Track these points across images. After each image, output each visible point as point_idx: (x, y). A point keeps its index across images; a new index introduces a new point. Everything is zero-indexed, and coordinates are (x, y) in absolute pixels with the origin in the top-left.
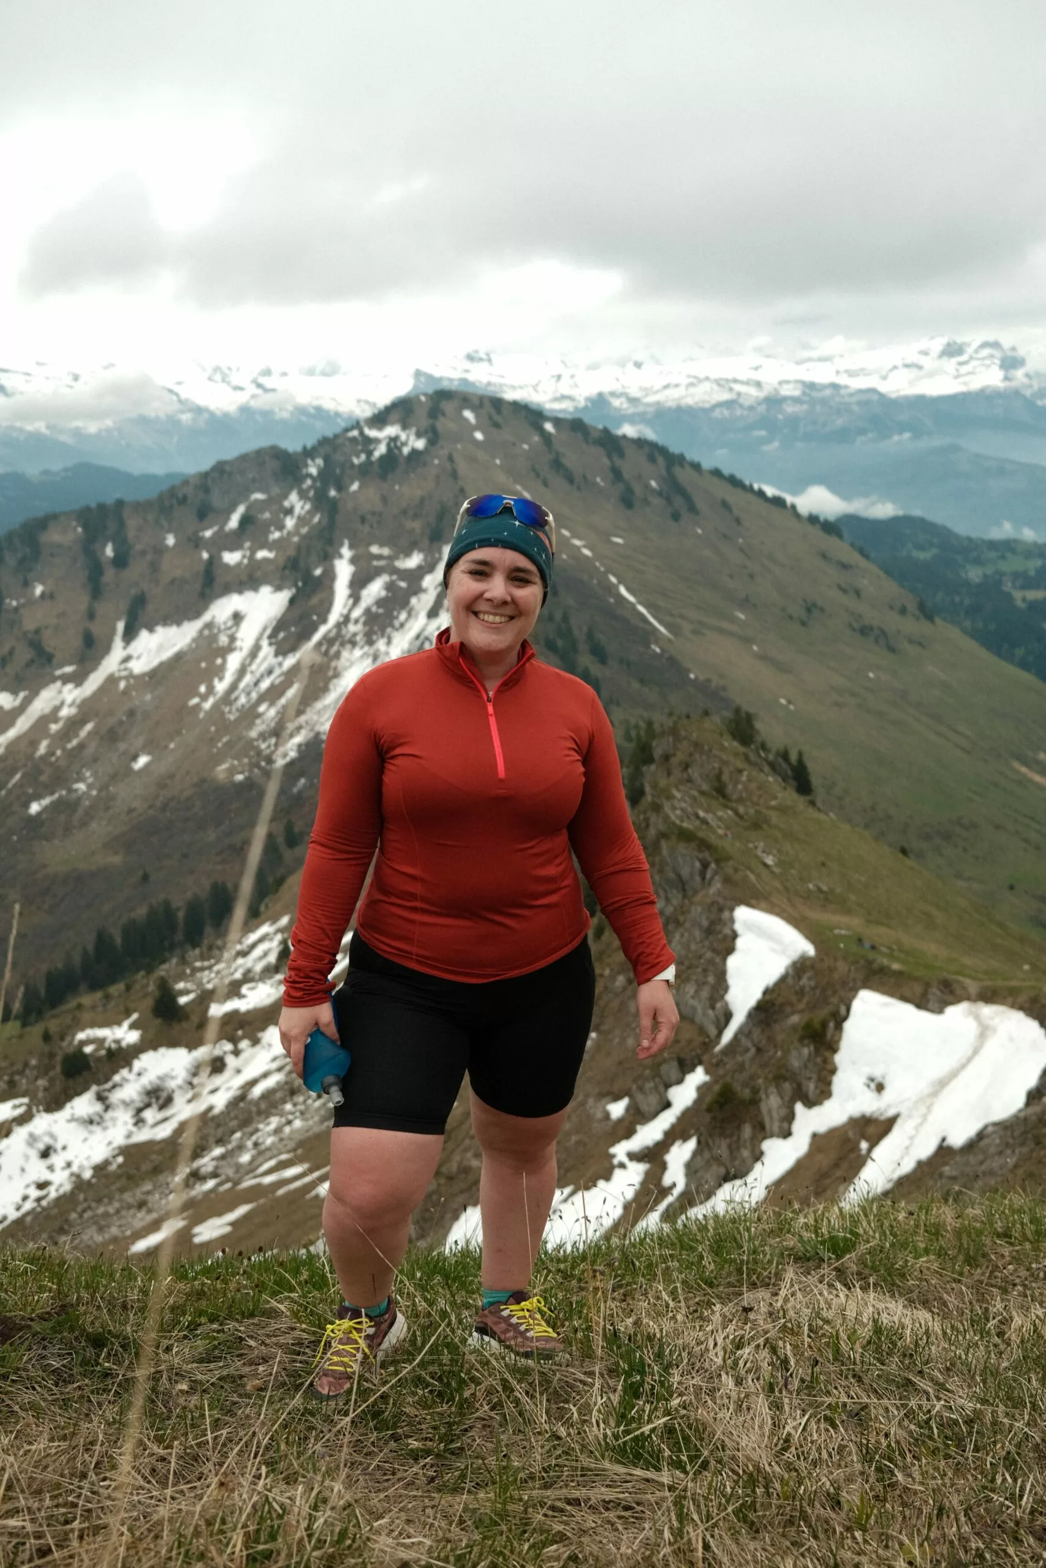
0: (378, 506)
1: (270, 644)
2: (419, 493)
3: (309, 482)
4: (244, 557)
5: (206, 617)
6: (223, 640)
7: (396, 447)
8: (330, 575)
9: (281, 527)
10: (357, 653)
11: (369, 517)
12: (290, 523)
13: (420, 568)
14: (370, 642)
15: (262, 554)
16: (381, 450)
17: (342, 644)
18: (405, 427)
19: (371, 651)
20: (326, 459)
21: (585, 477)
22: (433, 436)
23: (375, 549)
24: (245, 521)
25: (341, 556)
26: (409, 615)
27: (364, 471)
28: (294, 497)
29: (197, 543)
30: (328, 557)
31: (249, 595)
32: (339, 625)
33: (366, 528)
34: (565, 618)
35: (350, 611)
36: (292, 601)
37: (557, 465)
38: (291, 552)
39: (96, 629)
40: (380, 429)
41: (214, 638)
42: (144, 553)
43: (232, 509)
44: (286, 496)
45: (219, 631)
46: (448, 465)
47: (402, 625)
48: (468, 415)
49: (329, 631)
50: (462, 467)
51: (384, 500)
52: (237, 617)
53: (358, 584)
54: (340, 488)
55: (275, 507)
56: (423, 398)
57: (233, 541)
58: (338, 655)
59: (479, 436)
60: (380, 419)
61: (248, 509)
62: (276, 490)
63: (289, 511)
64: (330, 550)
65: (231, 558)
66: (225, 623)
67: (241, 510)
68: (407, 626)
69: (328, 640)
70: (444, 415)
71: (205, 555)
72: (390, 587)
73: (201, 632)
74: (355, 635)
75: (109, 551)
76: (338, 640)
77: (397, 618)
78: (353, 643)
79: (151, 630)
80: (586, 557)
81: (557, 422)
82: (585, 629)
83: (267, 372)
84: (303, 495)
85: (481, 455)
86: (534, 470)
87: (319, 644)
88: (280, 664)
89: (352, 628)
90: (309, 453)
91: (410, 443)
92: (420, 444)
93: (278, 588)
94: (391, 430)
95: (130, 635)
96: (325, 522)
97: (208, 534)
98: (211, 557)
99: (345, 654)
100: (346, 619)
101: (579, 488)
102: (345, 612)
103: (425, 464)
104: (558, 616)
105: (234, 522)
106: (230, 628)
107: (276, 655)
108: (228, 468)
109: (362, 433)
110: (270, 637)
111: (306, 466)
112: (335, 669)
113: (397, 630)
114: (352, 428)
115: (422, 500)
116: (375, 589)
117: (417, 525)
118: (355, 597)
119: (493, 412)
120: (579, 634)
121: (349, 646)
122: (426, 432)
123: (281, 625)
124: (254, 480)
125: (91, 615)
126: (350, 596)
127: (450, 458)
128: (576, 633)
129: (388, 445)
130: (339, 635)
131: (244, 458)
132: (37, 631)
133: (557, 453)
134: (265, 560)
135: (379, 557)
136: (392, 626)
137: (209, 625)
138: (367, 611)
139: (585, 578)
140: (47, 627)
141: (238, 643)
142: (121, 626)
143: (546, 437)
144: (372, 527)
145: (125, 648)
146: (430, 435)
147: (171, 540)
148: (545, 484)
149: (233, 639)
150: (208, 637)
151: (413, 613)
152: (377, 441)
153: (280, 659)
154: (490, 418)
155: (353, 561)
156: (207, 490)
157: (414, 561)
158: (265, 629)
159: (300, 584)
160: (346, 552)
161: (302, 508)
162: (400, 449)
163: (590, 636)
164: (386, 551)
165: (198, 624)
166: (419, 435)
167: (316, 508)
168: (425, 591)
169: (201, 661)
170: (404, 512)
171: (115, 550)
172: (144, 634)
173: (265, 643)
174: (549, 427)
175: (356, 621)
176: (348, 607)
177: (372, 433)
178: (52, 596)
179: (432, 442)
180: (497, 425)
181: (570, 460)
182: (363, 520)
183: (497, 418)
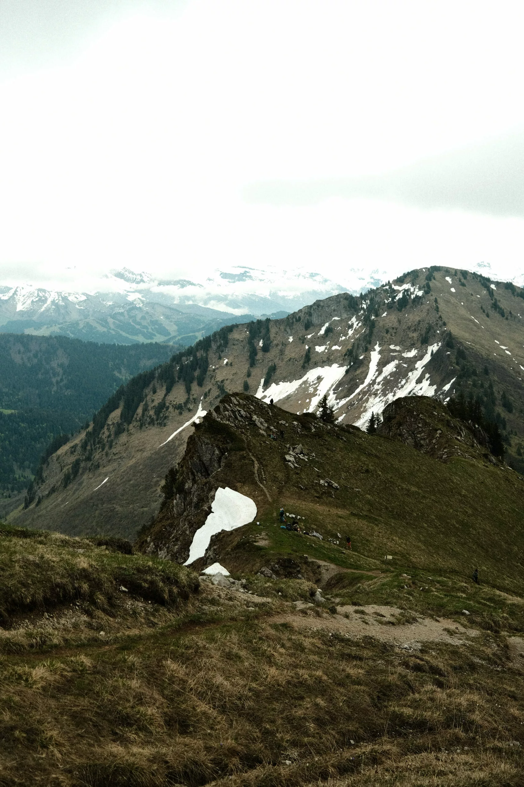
0: (396, 325)
1: (334, 393)
2: (417, 319)
3: (362, 312)
4: (326, 348)
5: (304, 379)
6: (311, 390)
7: (408, 295)
8: (368, 360)
9: (346, 334)
10: (377, 399)
11: (391, 330)
12: (350, 332)
13: (415, 357)
14: (385, 395)
15: (335, 348)
16: (400, 296)
17: (370, 395)
18: (413, 285)
19: (385, 399)
20: (371, 300)
21: (510, 313)
22: (428, 290)
23: (392, 347)
24: (328, 331)
25: (375, 350)
26: (407, 382)
27: (390, 307)
28: (354, 319)
29: (303, 340)
30: (367, 350)
31: (327, 368)
32: (369, 385)
33: (389, 336)
34: (491, 387)
35: (376, 378)
36: (347, 372)
37: (495, 306)
38: (350, 347)
39: (250, 381)
40: (401, 286)
41: (307, 389)
42: (277, 345)
43: (322, 325)
44: (350, 319)
45: (310, 386)
46: (434, 304)
47: (402, 387)
48: (448, 279)
49: (364, 388)
50: (442, 305)
51: (399, 321)
52: (319, 379)
53: (382, 364)
54: (377, 316)
55: (343, 324)
56: (424, 270)
57: (321, 341)
58: (367, 400)
59: (453, 290)
60: (400, 281)
61: (330, 325)
62: (345, 316)
63: (351, 327)
64: (368, 346)
65: (319, 349)
66: (313, 382)
67: (327, 325)
68: (405, 387)
69: (363, 393)
70: (434, 279)
71: (307, 347)
72: (397, 367)
73: (301, 385)
74: (377, 390)
75: (261, 344)
76: (369, 392)
77: (400, 383)
78: (376, 395)
79: (277, 384)
80: (508, 355)
81: (498, 284)
82: (501, 393)
83: (377, 271)
84: (358, 319)
85: (453, 300)
86: (482, 308)
87: (359, 394)
88: (338, 403)
89: (376, 387)
90: (363, 297)
91: (415, 293)
92: (420, 293)
93: (341, 365)
94: (406, 286)
95: (267, 385)
96: (367, 332)
97: (309, 336)
98: (309, 348)
99: (371, 400)
100: (374, 382)
101: (507, 319)
102: (374, 378)
103: (422, 304)
104: (487, 385)
105: (322, 332)
106: (315, 384)
107: (336, 399)
108: (322, 304)
109: (391, 287)
110: (334, 390)
111: (362, 304)
112: (365, 407)
113: (399, 389)
114: (386, 285)
115: (419, 321)
116: (390, 368)
117: (415, 335)
118: (380, 372)
119: (462, 277)
120: (498, 396)
121: (373, 396)
122: (424, 287)
123: (340, 384)
124: (334, 310)
125: (249, 375)
126: (377, 370)
127: (436, 301)
128: (496, 394)
129: (404, 293)
130: (369, 390)
131: (330, 299)
132: (222, 381)
133: (496, 299)
134: (336, 350)
135: (395, 351)
136: (397, 387)
137: (305, 382)
138: (385, 378)
139: (506, 366)
140: (227, 380)
141: (318, 392)
142: (262, 381)
143: (491, 292)
144: (391, 335)
145: (263, 392)
146: (426, 289)
147: (291, 339)
148: (488, 316)
149: (316, 390)
150: (304, 388)
151: (409, 380)
152: (399, 291)
153: (338, 401)
154: (460, 281)
155: (380, 352)
156: (310, 314)
157: (413, 353)
158: (332, 385)
159: (352, 364)
160: (377, 348)
161: (357, 325)
162: (410, 297)
163: (504, 397)
164: (398, 348)
165: (300, 381)
166: (420, 289)
167: (364, 325)
168: (416, 369)
169: (299, 400)
170: (409, 328)
171: (264, 343)
172: (273, 385)
173: (331, 392)
174: (493, 286)
175: (379, 384)
176: (375, 376)
177: (396, 288)
178: (231, 365)
179: (426, 293)
180: (463, 285)
181: (504, 304)
182: (387, 332)
183: (463, 280)
